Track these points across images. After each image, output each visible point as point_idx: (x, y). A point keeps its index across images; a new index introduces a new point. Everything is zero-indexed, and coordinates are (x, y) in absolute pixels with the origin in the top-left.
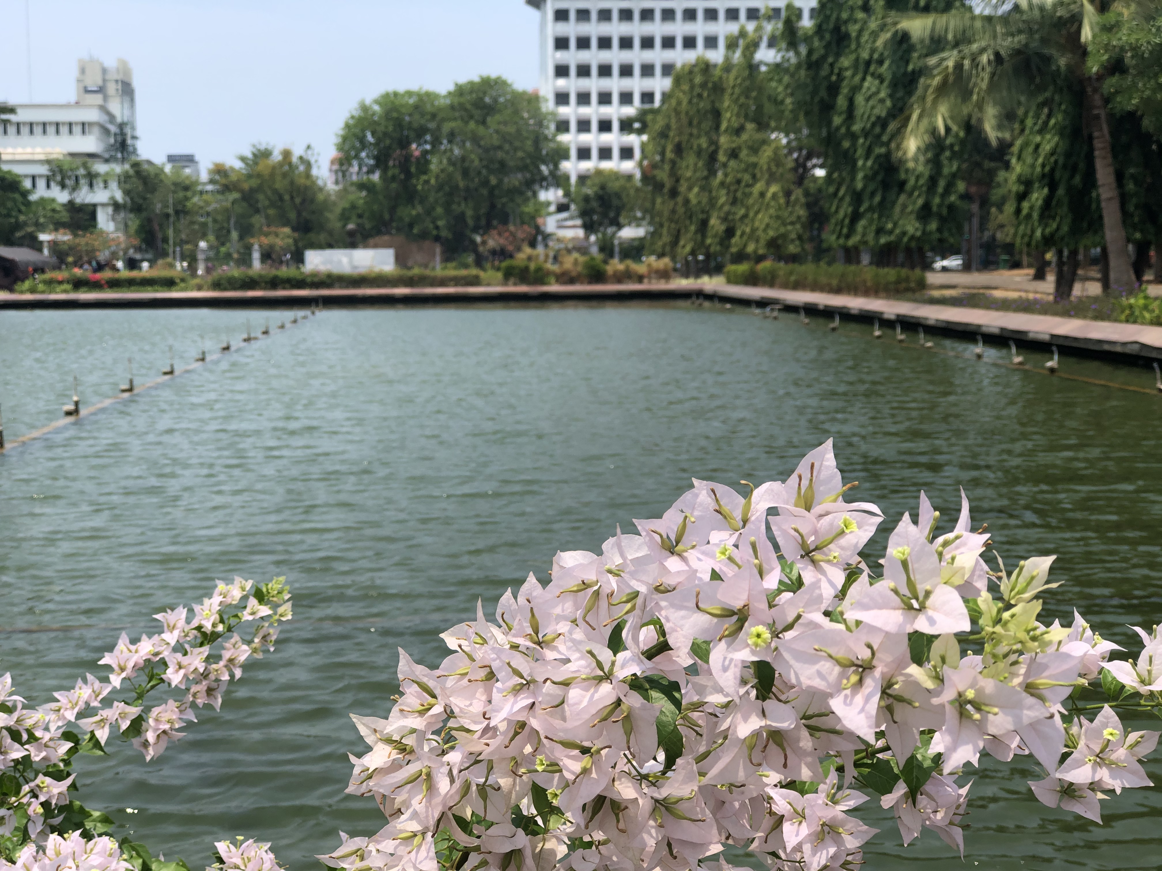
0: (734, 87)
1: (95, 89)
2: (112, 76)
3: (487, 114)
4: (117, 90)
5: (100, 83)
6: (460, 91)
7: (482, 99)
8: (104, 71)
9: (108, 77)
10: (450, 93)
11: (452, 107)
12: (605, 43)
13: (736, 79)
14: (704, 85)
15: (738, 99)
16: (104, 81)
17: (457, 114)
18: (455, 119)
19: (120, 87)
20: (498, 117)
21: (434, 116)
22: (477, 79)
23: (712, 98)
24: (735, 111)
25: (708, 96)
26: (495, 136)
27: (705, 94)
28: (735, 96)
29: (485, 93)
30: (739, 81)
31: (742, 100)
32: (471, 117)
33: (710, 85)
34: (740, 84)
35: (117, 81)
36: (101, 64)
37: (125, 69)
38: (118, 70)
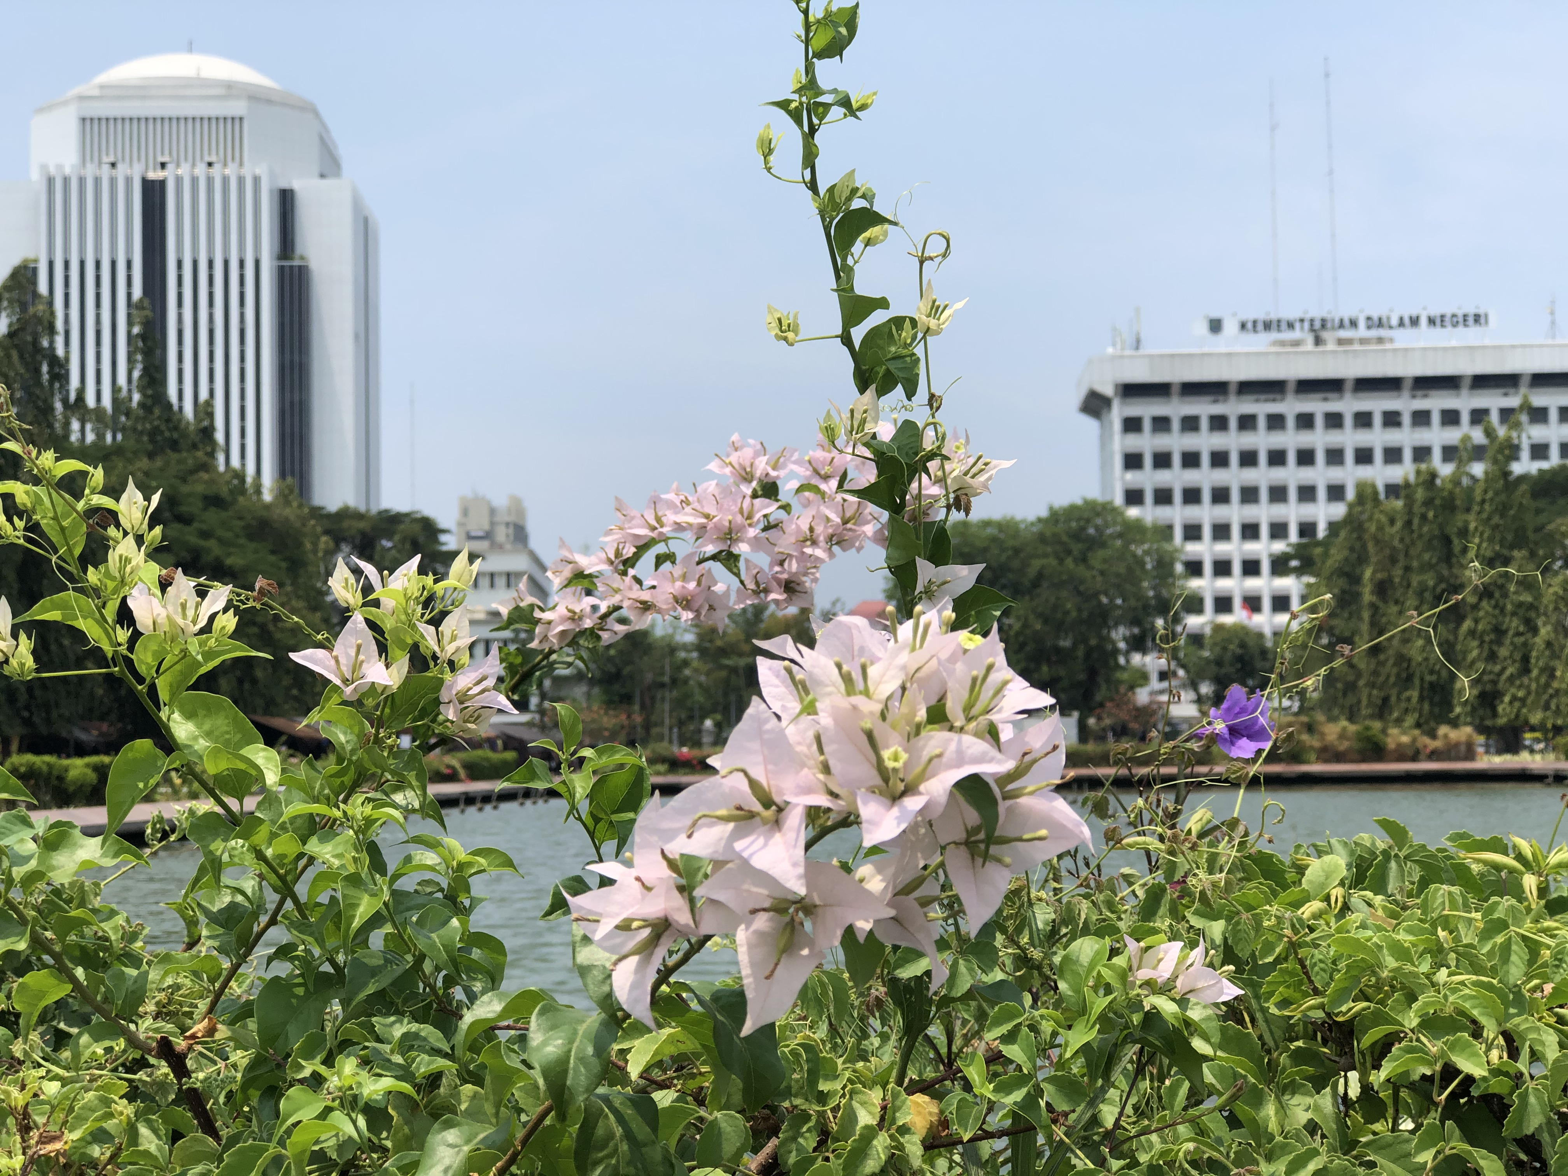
0: (1483, 501)
1: (480, 534)
2: (502, 517)
3: (1089, 549)
4: (507, 536)
5: (486, 526)
6: (1055, 516)
7: (1083, 529)
8: (492, 511)
9: (498, 519)
10: (1040, 520)
11: (1042, 538)
12: (1191, 460)
13: (1485, 492)
14: (1428, 503)
15: (1489, 519)
16: (493, 524)
17: (1049, 549)
18: (1045, 556)
19: (511, 531)
20: (1101, 553)
21: (1017, 551)
22: (1079, 502)
23: (1440, 520)
24: (1486, 535)
25: (1435, 516)
26: (1099, 579)
27: (1431, 514)
28: (1485, 516)
29: (1088, 521)
30: (1490, 494)
31: (1496, 519)
32: (1069, 552)
33: (1438, 502)
34: (1492, 499)
35: (507, 524)
36: (489, 503)
37: (518, 507)
38: (509, 511)
